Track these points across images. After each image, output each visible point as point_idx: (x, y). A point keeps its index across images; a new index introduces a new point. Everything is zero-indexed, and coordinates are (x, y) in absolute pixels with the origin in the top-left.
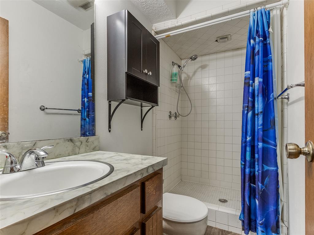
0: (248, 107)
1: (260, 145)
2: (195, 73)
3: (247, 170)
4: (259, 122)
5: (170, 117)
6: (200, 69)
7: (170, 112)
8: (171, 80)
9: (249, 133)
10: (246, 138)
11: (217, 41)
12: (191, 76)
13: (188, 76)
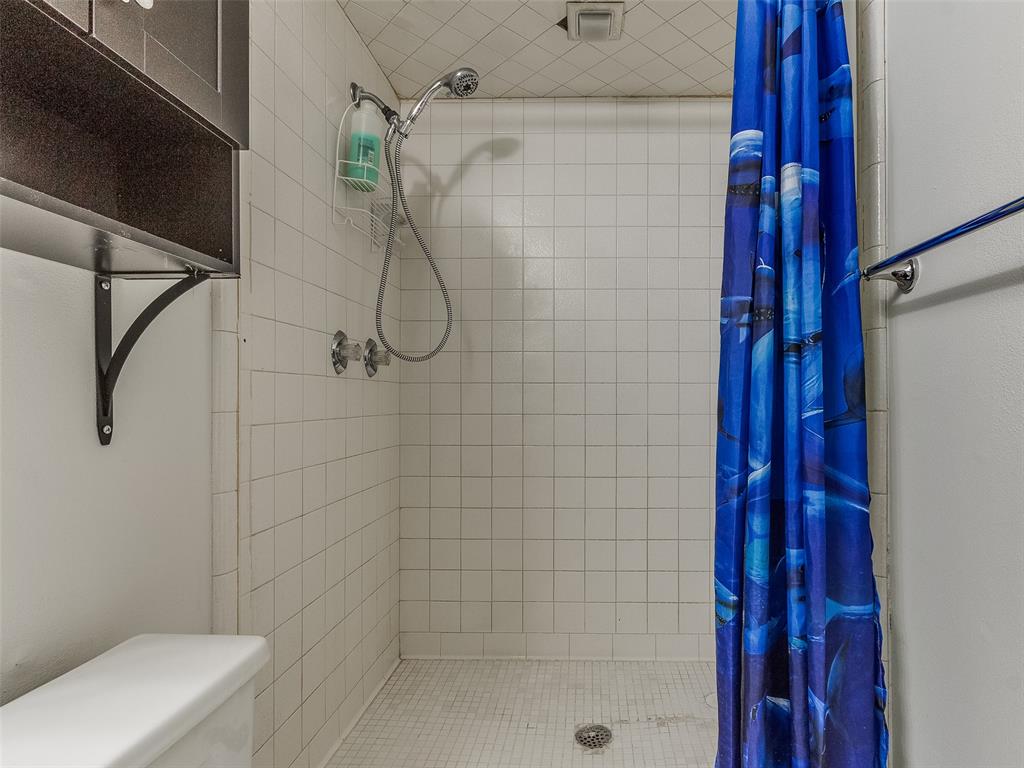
0: (752, 308)
1: (816, 499)
2: (462, 168)
3: (755, 637)
4: (808, 385)
5: (339, 360)
6: (487, 155)
7: (341, 337)
8: (345, 170)
9: (762, 443)
10: (746, 469)
11: (564, 24)
12: (444, 180)
13: (433, 180)
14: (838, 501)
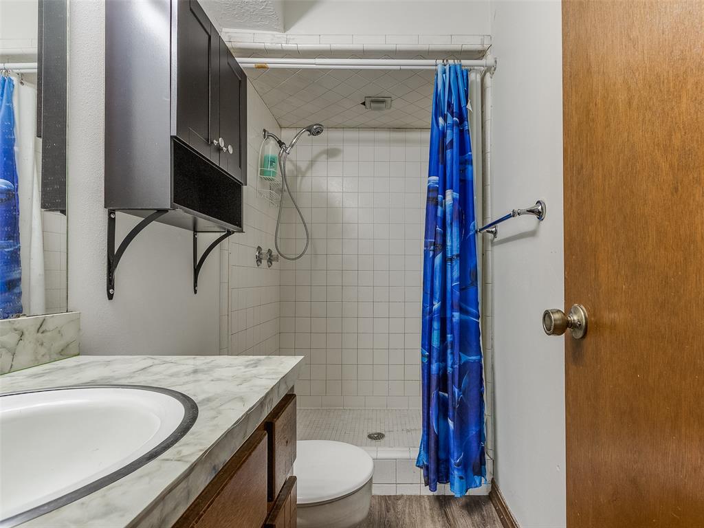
0: (435, 244)
1: (456, 315)
2: (312, 163)
3: (434, 367)
4: (454, 273)
5: (259, 260)
6: (325, 156)
7: (259, 248)
8: (262, 173)
9: (437, 295)
10: (432, 305)
11: (364, 104)
12: (303, 169)
13: (297, 169)
14: (465, 317)
